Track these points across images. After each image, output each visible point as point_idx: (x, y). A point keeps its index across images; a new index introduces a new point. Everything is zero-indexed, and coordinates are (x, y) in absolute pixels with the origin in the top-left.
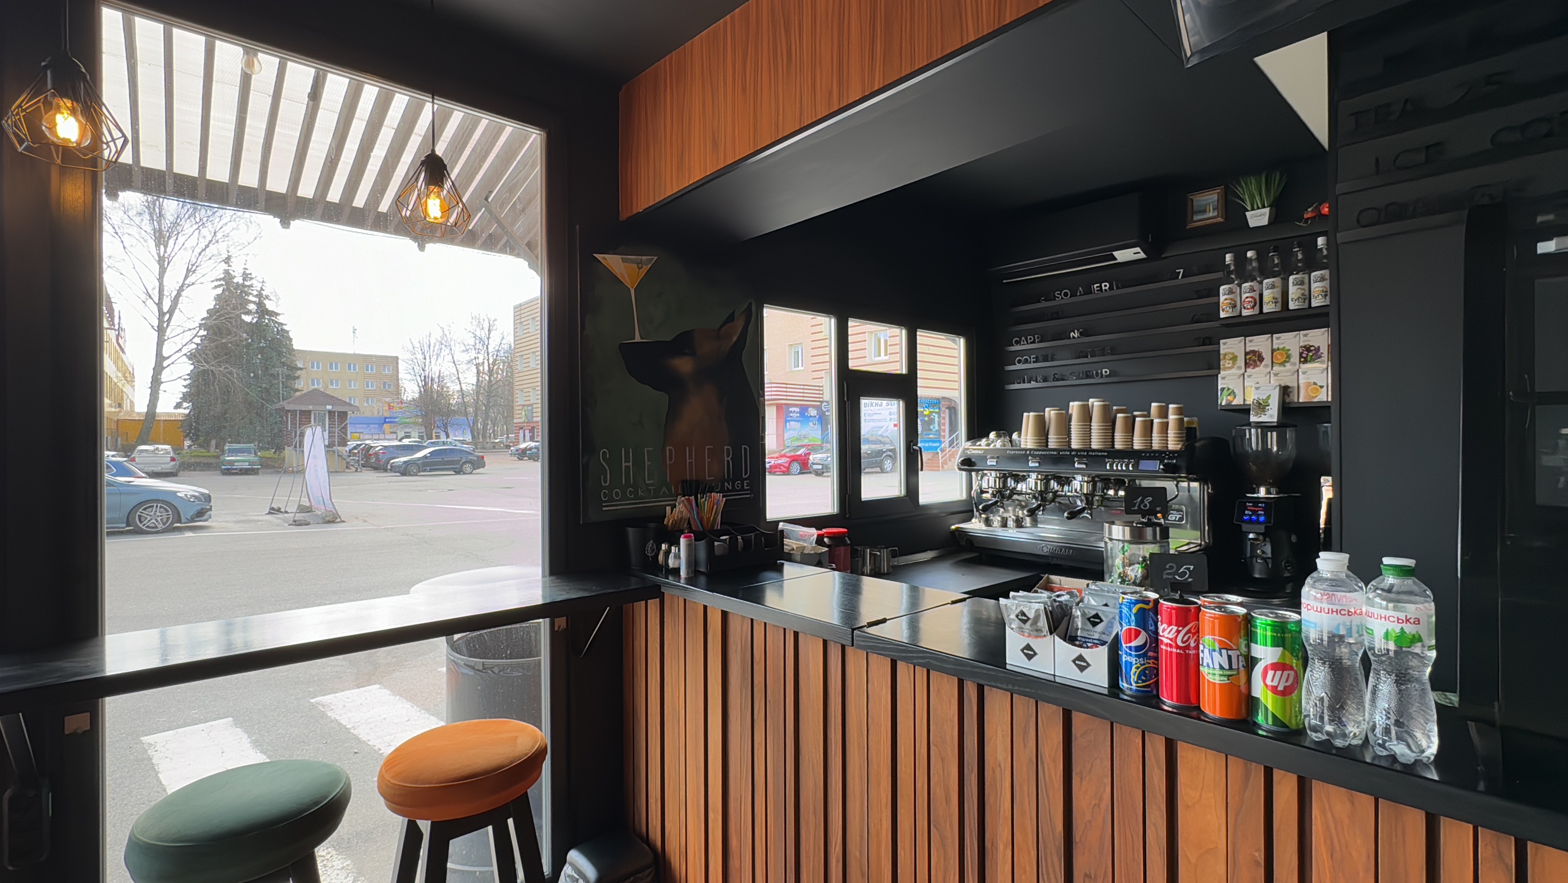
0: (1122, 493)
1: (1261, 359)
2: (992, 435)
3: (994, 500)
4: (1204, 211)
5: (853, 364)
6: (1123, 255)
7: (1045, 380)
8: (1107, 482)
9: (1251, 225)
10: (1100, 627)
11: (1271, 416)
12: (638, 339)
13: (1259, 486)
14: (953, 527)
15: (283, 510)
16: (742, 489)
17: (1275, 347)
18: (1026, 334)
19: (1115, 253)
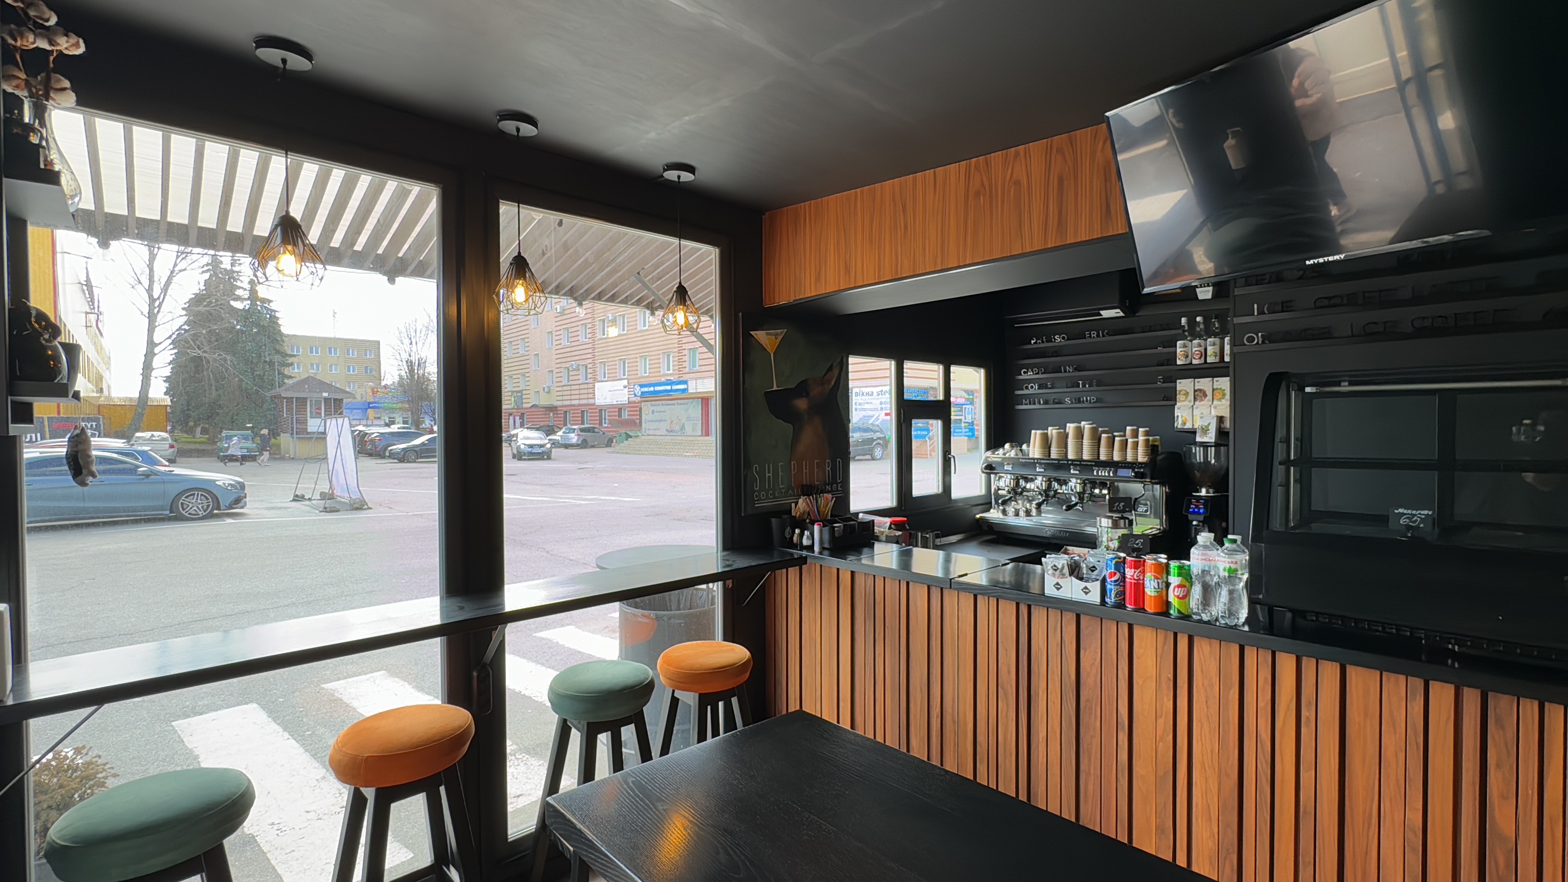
0: (1105, 492)
1: (1205, 395)
2: (1007, 446)
3: (1009, 496)
5: (906, 397)
6: (1107, 313)
7: (1046, 403)
8: (1094, 484)
9: (1200, 297)
10: (1096, 573)
11: (1211, 438)
12: (775, 388)
13: (1201, 488)
14: (978, 516)
15: (306, 497)
16: (837, 490)
17: (1215, 387)
18: (1031, 366)
19: (1102, 312)
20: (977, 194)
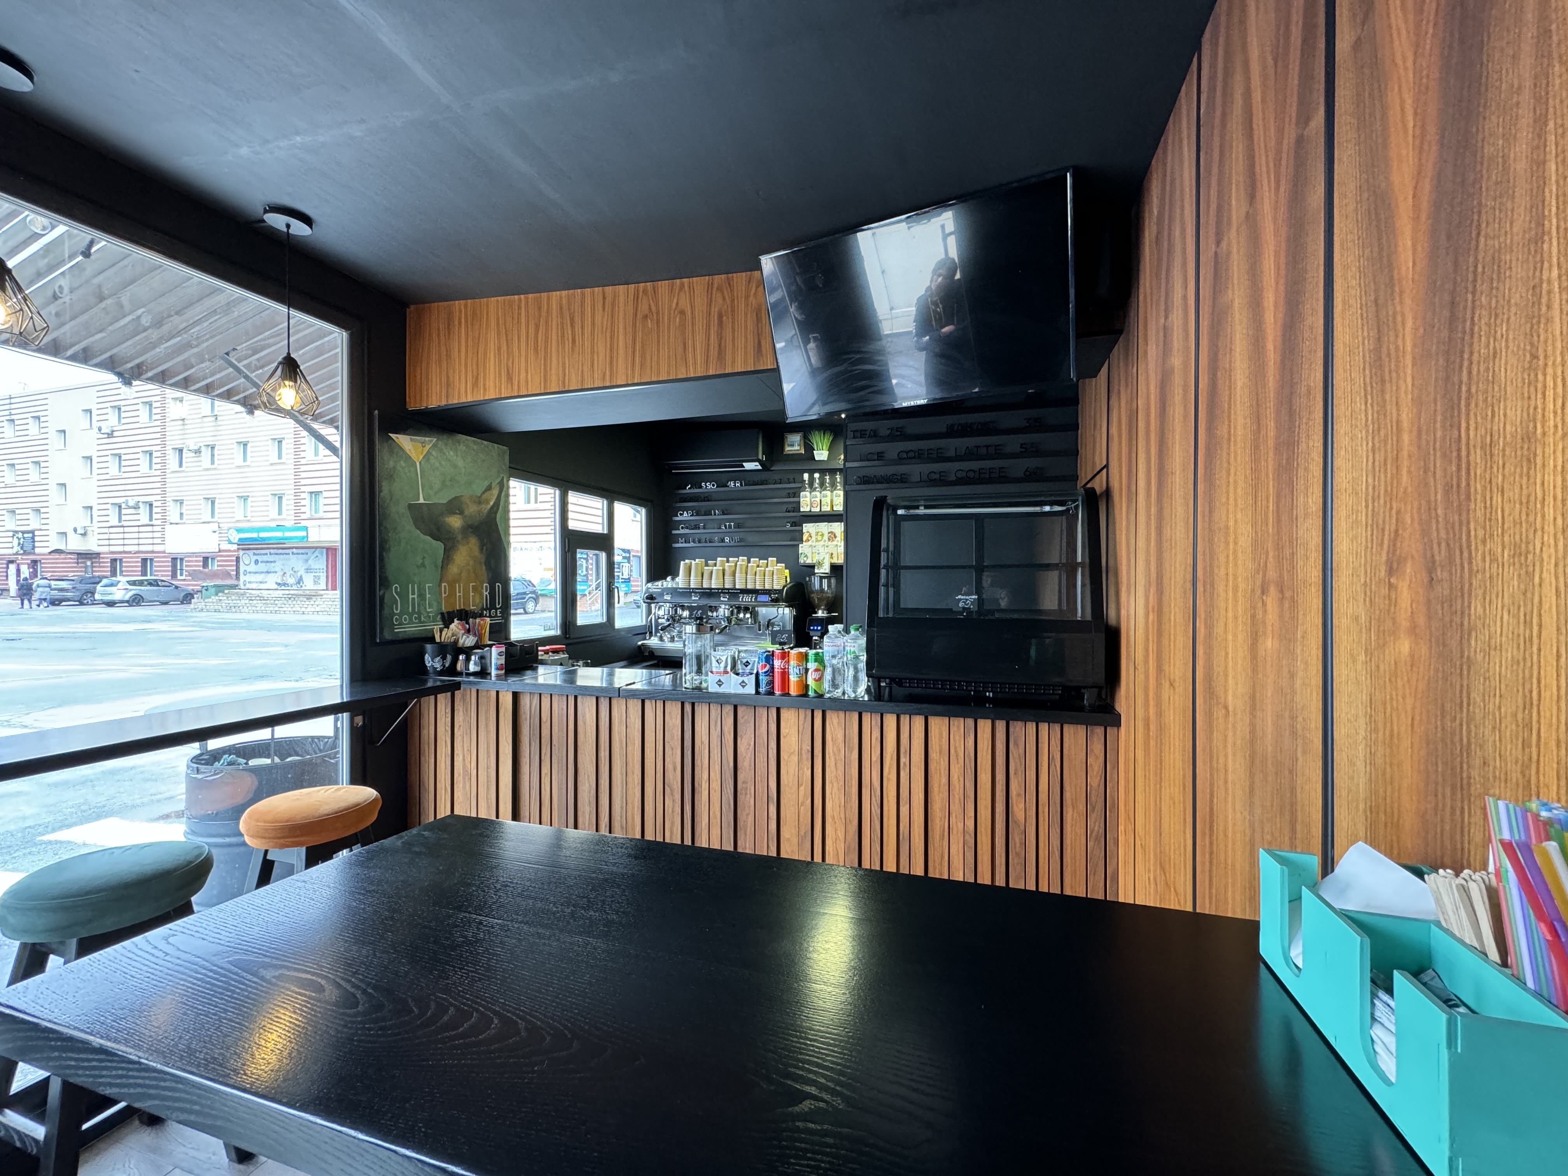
0: (748, 615)
1: (823, 537)
2: (664, 578)
3: (668, 623)
4: (793, 445)
5: (572, 525)
6: (749, 466)
8: (739, 609)
9: (817, 459)
10: (749, 667)
11: (825, 570)
13: (818, 610)
14: (640, 643)
16: (496, 616)
18: (686, 509)
19: (745, 464)
20: (645, 317)
